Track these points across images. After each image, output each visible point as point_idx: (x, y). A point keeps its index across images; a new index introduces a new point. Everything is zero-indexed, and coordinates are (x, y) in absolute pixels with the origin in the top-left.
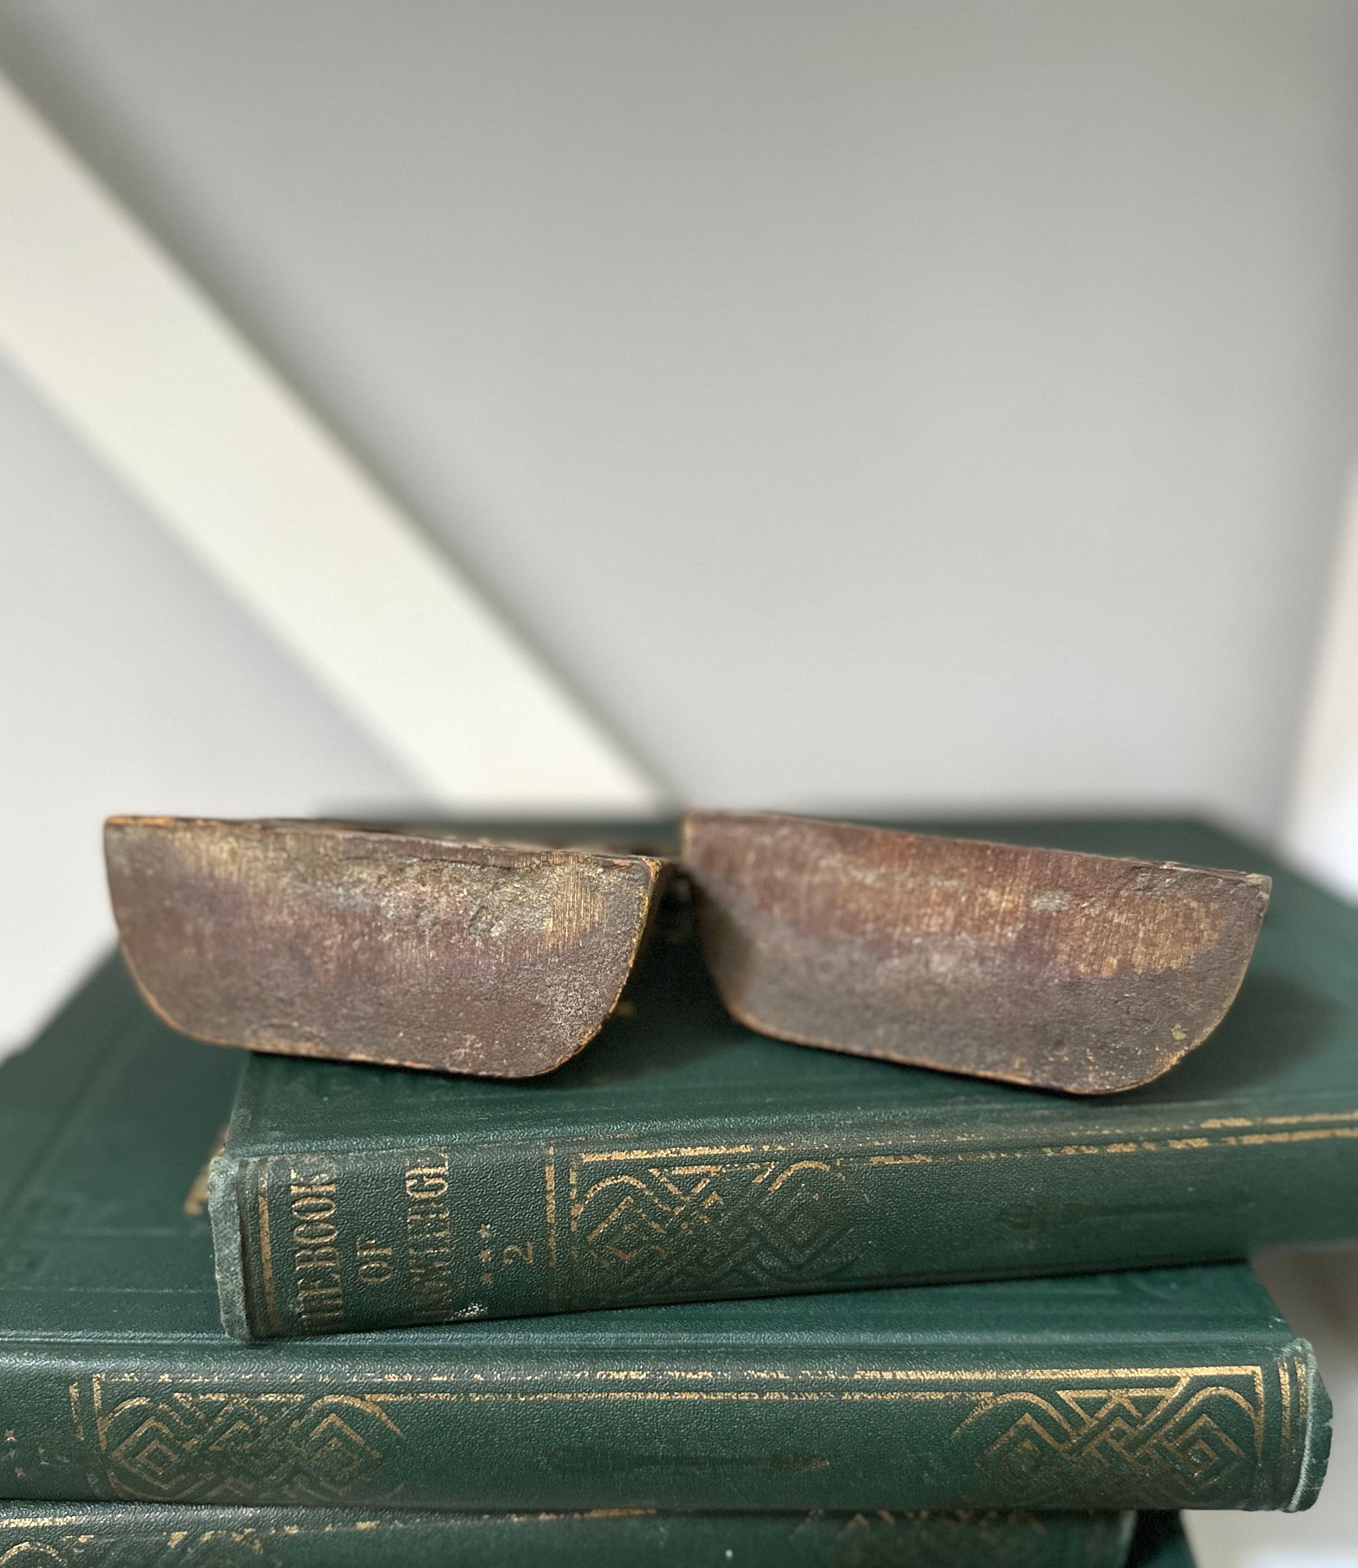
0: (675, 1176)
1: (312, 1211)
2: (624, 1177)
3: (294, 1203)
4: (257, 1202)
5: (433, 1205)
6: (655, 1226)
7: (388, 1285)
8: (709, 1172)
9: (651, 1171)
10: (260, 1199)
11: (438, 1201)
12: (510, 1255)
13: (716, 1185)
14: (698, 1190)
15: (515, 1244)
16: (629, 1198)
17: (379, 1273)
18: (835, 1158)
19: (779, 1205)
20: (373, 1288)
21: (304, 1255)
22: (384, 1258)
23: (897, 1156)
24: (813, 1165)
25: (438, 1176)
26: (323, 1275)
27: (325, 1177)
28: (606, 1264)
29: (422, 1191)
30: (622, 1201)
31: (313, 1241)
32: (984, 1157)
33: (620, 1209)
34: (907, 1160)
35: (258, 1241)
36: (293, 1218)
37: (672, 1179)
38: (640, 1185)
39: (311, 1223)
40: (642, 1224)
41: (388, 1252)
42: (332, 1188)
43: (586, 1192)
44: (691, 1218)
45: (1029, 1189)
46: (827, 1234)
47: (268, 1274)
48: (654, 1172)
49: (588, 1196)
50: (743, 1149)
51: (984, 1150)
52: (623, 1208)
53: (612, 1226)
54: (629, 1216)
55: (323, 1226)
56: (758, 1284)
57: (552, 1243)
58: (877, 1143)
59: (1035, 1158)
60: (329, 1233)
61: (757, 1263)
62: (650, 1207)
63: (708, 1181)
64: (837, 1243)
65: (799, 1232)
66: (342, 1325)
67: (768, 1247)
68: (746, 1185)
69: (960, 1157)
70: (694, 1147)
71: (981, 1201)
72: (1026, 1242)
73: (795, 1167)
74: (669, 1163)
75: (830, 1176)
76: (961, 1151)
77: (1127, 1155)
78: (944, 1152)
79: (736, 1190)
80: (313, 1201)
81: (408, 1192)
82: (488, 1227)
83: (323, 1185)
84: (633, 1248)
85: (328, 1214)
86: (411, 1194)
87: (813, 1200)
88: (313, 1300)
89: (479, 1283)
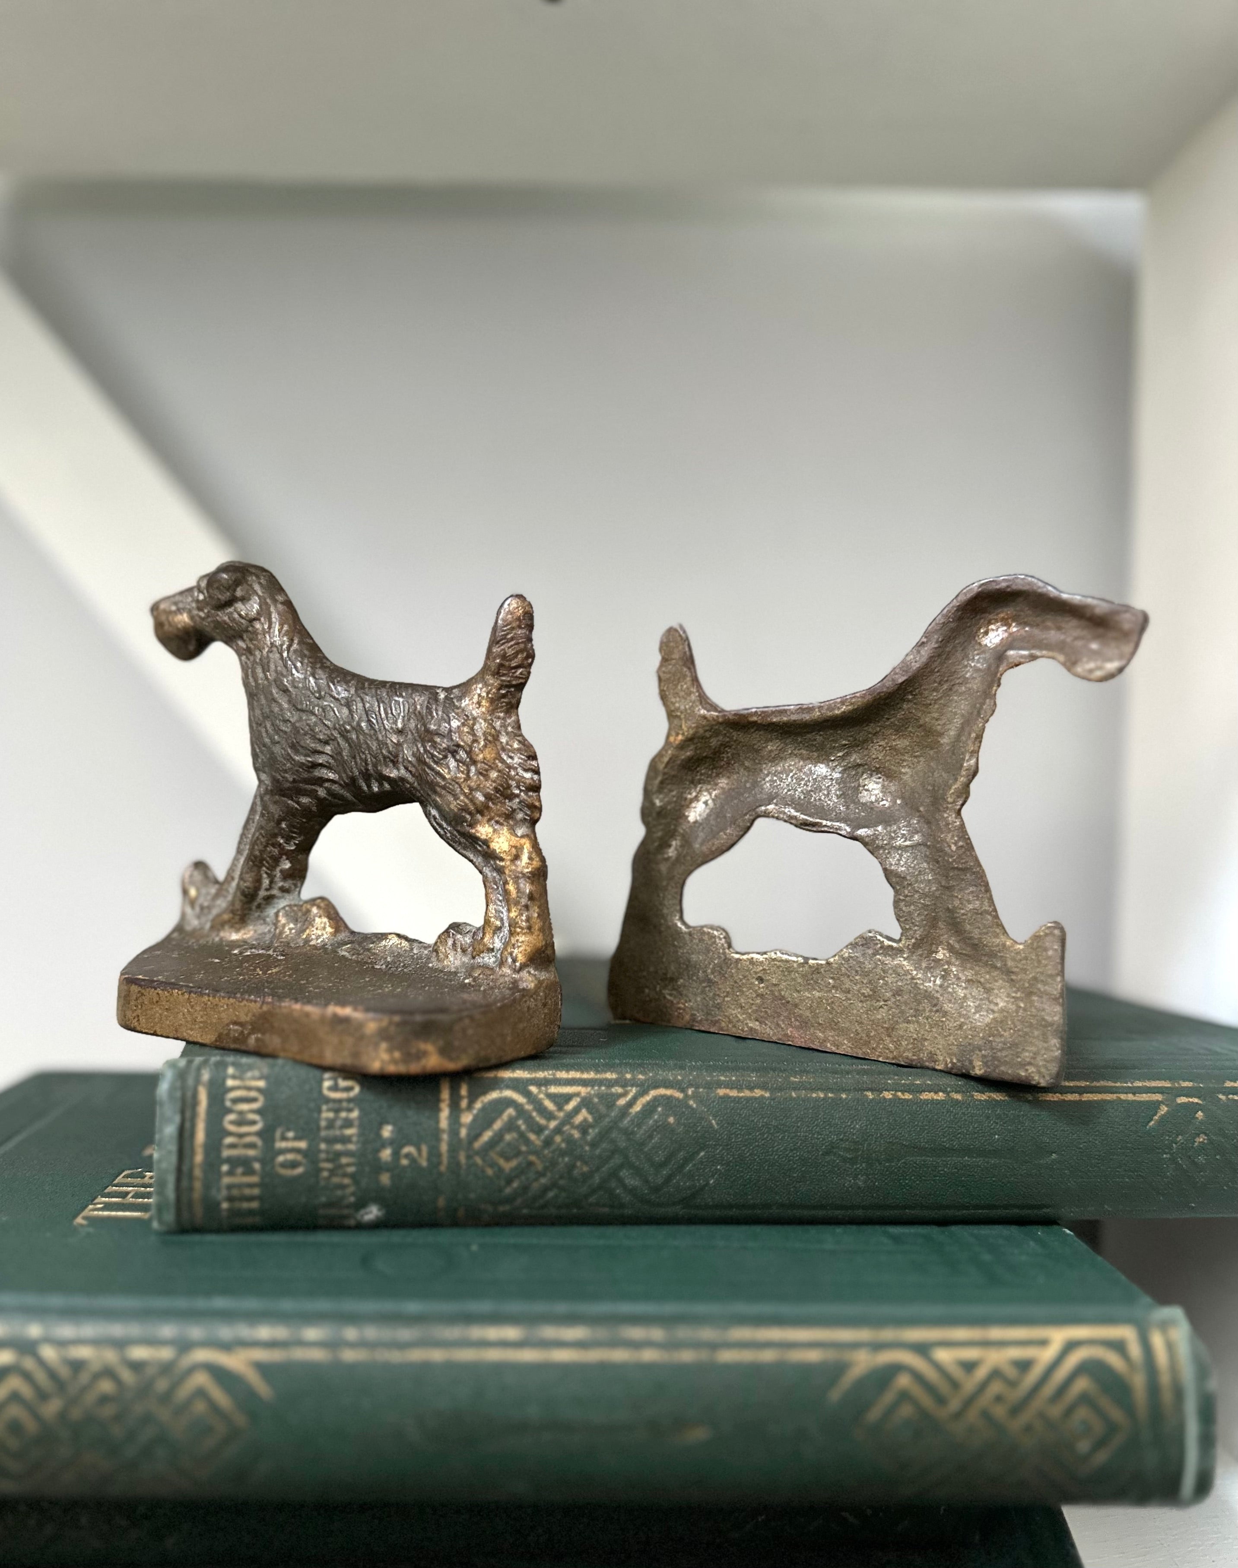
0: (550, 1094)
1: (242, 1102)
2: (507, 1092)
3: (228, 1093)
4: (197, 1091)
5: (345, 1104)
6: (533, 1137)
7: (301, 1177)
8: (580, 1092)
9: (530, 1088)
10: (201, 1088)
11: (349, 1100)
12: (407, 1156)
13: (586, 1103)
14: (570, 1107)
15: (412, 1146)
16: (511, 1110)
17: (293, 1165)
18: (688, 1087)
19: (639, 1126)
20: (285, 1179)
21: (230, 1141)
22: (298, 1151)
23: (740, 1089)
24: (669, 1092)
26: (245, 1163)
27: (256, 1074)
28: (490, 1172)
29: (336, 1091)
30: (505, 1112)
31: (240, 1130)
32: (814, 1095)
33: (503, 1120)
34: (747, 1093)
35: (194, 1125)
36: (226, 1107)
37: (550, 1096)
38: (522, 1100)
39: (241, 1113)
40: (522, 1135)
42: (261, 1084)
43: (474, 1102)
44: (564, 1132)
45: (855, 1126)
46: (682, 1154)
47: (199, 1158)
48: (533, 1089)
49: (476, 1106)
50: (609, 1075)
51: (813, 1090)
52: (505, 1119)
53: (495, 1135)
54: (510, 1126)
55: (251, 1116)
56: (622, 1206)
57: (444, 1147)
58: (722, 1078)
59: (858, 1100)
60: (254, 1123)
61: (621, 1181)
62: (529, 1120)
63: (578, 1099)
64: (690, 1165)
65: (656, 1152)
66: (257, 1220)
67: (631, 1166)
68: (611, 1105)
69: (794, 1094)
70: (568, 1071)
71: (814, 1134)
72: (856, 1177)
73: (653, 1093)
74: (546, 1082)
75: (683, 1103)
76: (795, 1089)
77: (938, 1102)
78: (780, 1089)
79: (603, 1109)
80: (244, 1093)
81: (325, 1091)
82: (390, 1127)
83: (254, 1079)
84: (513, 1157)
85: (256, 1106)
86: (327, 1093)
87: (669, 1123)
88: (235, 1187)
89: (378, 1181)
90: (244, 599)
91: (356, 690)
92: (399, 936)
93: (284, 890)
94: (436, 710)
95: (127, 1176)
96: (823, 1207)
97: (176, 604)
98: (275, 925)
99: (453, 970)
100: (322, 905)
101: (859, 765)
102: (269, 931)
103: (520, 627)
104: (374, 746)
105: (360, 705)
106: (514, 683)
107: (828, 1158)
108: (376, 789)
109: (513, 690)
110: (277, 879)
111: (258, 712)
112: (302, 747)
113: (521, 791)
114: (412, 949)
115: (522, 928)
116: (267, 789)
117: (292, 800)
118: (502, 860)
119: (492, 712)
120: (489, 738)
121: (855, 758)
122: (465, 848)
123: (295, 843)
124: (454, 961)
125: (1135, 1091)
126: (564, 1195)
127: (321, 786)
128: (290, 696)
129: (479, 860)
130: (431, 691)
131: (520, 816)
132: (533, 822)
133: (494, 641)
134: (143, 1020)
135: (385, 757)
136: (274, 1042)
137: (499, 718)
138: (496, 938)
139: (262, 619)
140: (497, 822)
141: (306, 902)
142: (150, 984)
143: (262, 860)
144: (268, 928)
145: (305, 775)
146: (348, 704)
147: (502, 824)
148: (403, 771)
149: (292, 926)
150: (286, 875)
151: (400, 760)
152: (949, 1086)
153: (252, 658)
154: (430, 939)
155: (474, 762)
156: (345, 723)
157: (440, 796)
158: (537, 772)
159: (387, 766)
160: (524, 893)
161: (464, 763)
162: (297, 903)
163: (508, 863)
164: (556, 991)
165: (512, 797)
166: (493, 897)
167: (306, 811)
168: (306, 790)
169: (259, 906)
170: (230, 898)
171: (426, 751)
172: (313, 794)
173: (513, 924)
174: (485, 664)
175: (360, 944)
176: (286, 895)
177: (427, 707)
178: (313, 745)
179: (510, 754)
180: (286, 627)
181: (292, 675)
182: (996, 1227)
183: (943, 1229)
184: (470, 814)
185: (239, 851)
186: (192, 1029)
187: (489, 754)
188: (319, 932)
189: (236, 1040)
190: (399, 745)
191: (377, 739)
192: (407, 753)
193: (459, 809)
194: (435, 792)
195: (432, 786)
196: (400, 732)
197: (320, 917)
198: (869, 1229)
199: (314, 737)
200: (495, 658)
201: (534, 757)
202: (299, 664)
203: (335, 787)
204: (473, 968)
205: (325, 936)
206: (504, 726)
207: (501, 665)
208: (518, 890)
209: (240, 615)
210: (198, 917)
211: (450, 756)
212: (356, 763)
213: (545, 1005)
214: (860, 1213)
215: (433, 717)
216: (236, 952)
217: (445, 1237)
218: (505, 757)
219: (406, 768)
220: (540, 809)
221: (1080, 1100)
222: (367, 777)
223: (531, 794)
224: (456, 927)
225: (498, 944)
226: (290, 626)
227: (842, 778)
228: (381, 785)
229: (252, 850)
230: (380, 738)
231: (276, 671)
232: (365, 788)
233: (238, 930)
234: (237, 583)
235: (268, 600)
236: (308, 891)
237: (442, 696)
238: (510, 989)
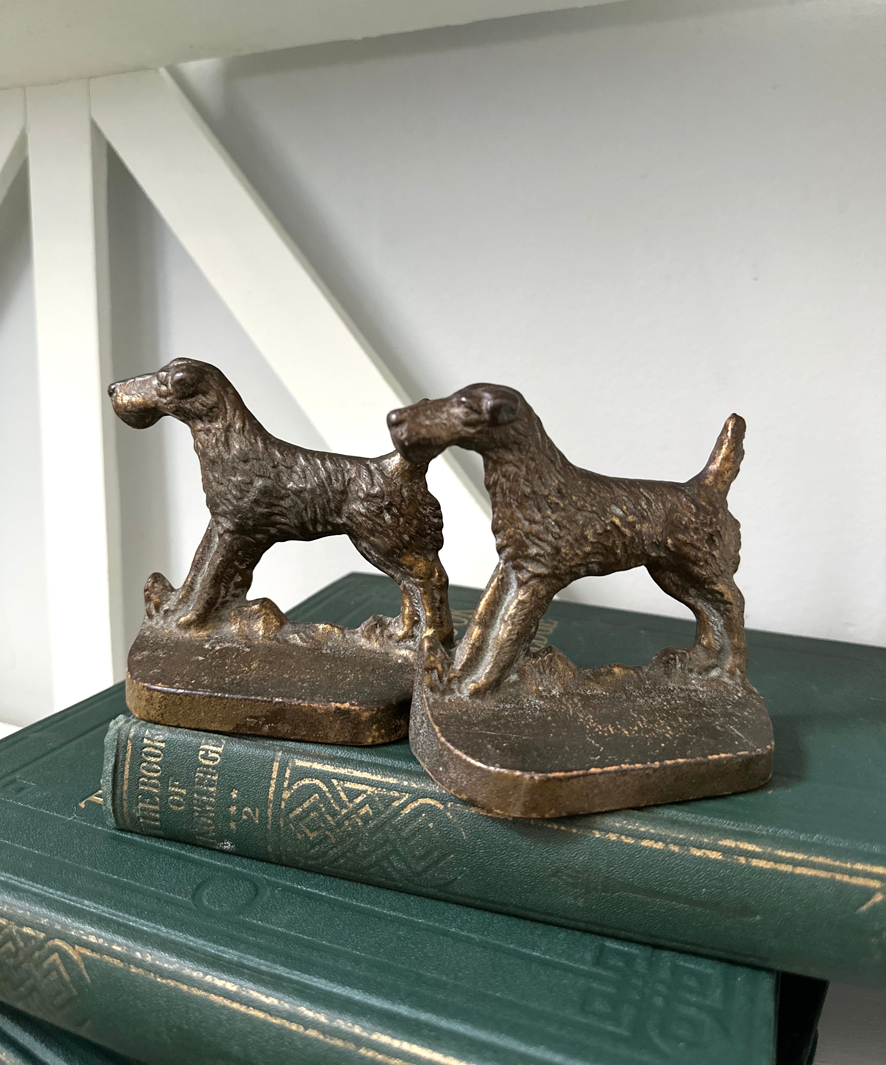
0: (346, 788)
1: (151, 756)
2: (317, 780)
3: (143, 748)
4: (127, 743)
5: (210, 769)
6: (330, 818)
7: (182, 813)
8: (367, 790)
9: (333, 780)
10: (129, 742)
11: (214, 768)
12: (246, 813)
13: (370, 800)
14: (358, 800)
15: (249, 807)
16: (317, 795)
17: (179, 804)
18: (448, 801)
19: (406, 825)
20: (174, 812)
21: (143, 781)
22: (181, 795)
24: (432, 802)
25: (217, 753)
26: (151, 796)
27: (161, 737)
28: (299, 836)
29: (206, 759)
30: (313, 796)
31: (149, 774)
32: (549, 826)
33: (310, 801)
35: (123, 766)
36: (142, 757)
37: (345, 790)
38: (325, 789)
39: (149, 762)
40: (322, 815)
41: (184, 792)
42: (163, 745)
43: (293, 784)
44: (351, 819)
45: (579, 859)
46: (437, 853)
47: (125, 788)
48: (335, 782)
49: (294, 788)
50: (391, 780)
51: (549, 821)
52: (312, 801)
53: (304, 811)
54: (314, 808)
55: (155, 766)
56: (394, 880)
57: (270, 812)
59: (586, 836)
60: (157, 771)
61: (390, 862)
62: (328, 804)
63: (365, 796)
64: (443, 863)
65: (418, 848)
66: (160, 833)
67: (398, 853)
68: (388, 805)
70: (362, 771)
71: (543, 858)
72: (576, 898)
73: (421, 801)
74: (345, 778)
75: (442, 813)
77: (656, 850)
79: (381, 807)
80: (153, 750)
81: (199, 758)
82: (236, 792)
83: (159, 742)
84: (314, 830)
85: (158, 760)
86: (201, 760)
87: (429, 827)
88: (146, 811)
89: (229, 827)
96: (548, 914)
107: (553, 879)
126: (352, 863)
152: (669, 837)
214: (581, 925)
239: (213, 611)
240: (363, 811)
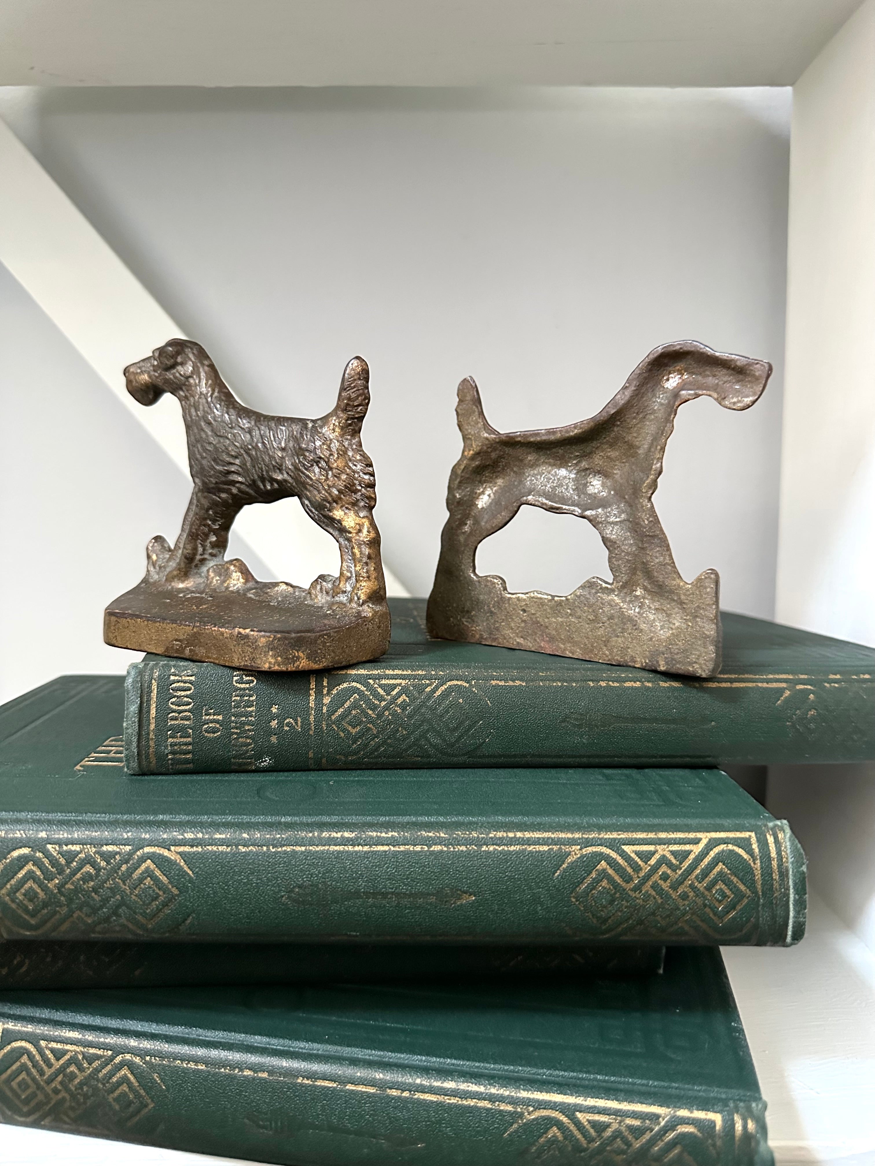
0: (381, 684)
1: (180, 691)
2: (353, 683)
3: (171, 685)
4: (150, 684)
5: (247, 691)
6: (370, 712)
7: (219, 738)
8: (401, 683)
9: (368, 681)
10: (153, 681)
11: (250, 689)
12: (288, 725)
13: (405, 690)
14: (394, 693)
15: (291, 718)
17: (214, 731)
18: (472, 680)
19: (439, 704)
20: (210, 740)
21: (173, 715)
22: (216, 721)
23: (506, 681)
24: (459, 683)
25: (251, 676)
26: (182, 729)
27: (189, 672)
28: (342, 735)
29: (242, 683)
30: (352, 696)
31: (180, 708)
32: (555, 684)
33: (351, 701)
34: (511, 683)
35: (149, 706)
36: (170, 694)
37: (381, 686)
38: (363, 688)
39: (179, 697)
40: (363, 711)
41: (220, 718)
42: (192, 679)
43: (332, 690)
44: (390, 709)
45: (581, 704)
46: (467, 723)
47: (152, 727)
49: (333, 692)
50: (420, 672)
51: (554, 681)
53: (346, 711)
54: (355, 705)
55: (186, 699)
56: (429, 756)
57: (312, 719)
58: (495, 674)
59: (583, 687)
60: (188, 704)
61: (428, 740)
62: (367, 701)
63: (400, 688)
64: (473, 730)
65: (451, 722)
66: (191, 766)
67: (434, 730)
68: (421, 691)
69: (541, 684)
70: (393, 670)
71: (554, 709)
72: (581, 737)
73: (449, 683)
74: (379, 677)
75: (468, 690)
76: (542, 680)
77: (636, 688)
78: (532, 681)
79: (416, 694)
80: (182, 684)
81: (234, 683)
82: (277, 707)
83: (188, 676)
84: (357, 725)
85: (188, 693)
86: (236, 685)
87: (459, 702)
88: (176, 745)
89: (269, 741)
90: (182, 364)
91: (255, 423)
92: (287, 584)
93: (212, 555)
94: (306, 435)
95: (112, 741)
96: (560, 757)
97: (140, 368)
98: (207, 578)
99: (320, 605)
100: (237, 564)
101: (587, 469)
102: (204, 582)
103: (359, 379)
104: (267, 459)
105: (258, 432)
106: (357, 416)
107: (563, 725)
108: (269, 488)
109: (356, 420)
110: (207, 548)
111: (192, 438)
112: (221, 460)
113: (362, 487)
114: (295, 592)
115: (364, 577)
116: (199, 489)
117: (216, 495)
118: (350, 533)
119: (342, 436)
120: (341, 453)
121: (584, 464)
122: (327, 526)
123: (219, 525)
124: (321, 599)
125: (768, 681)
126: (391, 749)
127: (234, 486)
128: (212, 427)
129: (336, 533)
130: (303, 422)
131: (362, 504)
132: (371, 508)
133: (343, 389)
134: (119, 638)
135: (274, 466)
136: (201, 652)
137: (347, 439)
138: (347, 584)
139: (195, 377)
140: (347, 508)
141: (227, 562)
142: (123, 615)
143: (198, 535)
144: (203, 580)
145: (223, 479)
146: (250, 432)
147: (350, 509)
148: (286, 475)
149: (218, 578)
150: (214, 545)
151: (284, 468)
152: (643, 677)
153: (188, 402)
154: (306, 586)
155: (331, 469)
156: (248, 444)
157: (309, 491)
158: (372, 475)
159: (275, 472)
160: (364, 554)
161: (324, 469)
162: (221, 563)
163: (354, 535)
164: (387, 618)
165: (356, 492)
166: (345, 557)
167: (225, 503)
168: (224, 489)
169: (196, 566)
170: (178, 561)
171: (300, 461)
172: (228, 491)
173: (358, 575)
174: (338, 403)
175: (261, 589)
176: (214, 558)
177: (301, 433)
178: (228, 459)
179: (355, 463)
180: (210, 382)
181: (214, 413)
182: (675, 770)
183: (640, 771)
184: (329, 503)
185: (183, 530)
186: (149, 645)
187: (340, 463)
188: (235, 582)
189: (177, 651)
190: (283, 458)
191: (269, 454)
192: (288, 463)
193: (322, 500)
194: (306, 489)
195: (304, 484)
196: (283, 449)
197: (236, 572)
198: (591, 770)
199: (228, 454)
200: (343, 400)
201: (371, 465)
202: (218, 406)
203: (243, 487)
204: (333, 604)
205: (239, 585)
206: (350, 444)
207: (347, 405)
208: (361, 552)
209: (180, 374)
210: (158, 574)
211: (315, 464)
212: (256, 470)
213: (379, 627)
214: (585, 760)
215: (304, 439)
216: (181, 595)
217: (313, 777)
218: (351, 465)
219: (288, 473)
220: (375, 500)
221: (731, 687)
222: (263, 479)
223: (369, 489)
224: (322, 577)
225: (349, 588)
226: (212, 380)
227: (576, 478)
228: (272, 485)
229: (191, 528)
230: (271, 454)
231: (204, 411)
232: (262, 487)
233: (183, 582)
234: (178, 353)
235: (199, 364)
236: (228, 556)
237: (310, 425)
238: (355, 617)
239: (193, 567)
240: (399, 701)
